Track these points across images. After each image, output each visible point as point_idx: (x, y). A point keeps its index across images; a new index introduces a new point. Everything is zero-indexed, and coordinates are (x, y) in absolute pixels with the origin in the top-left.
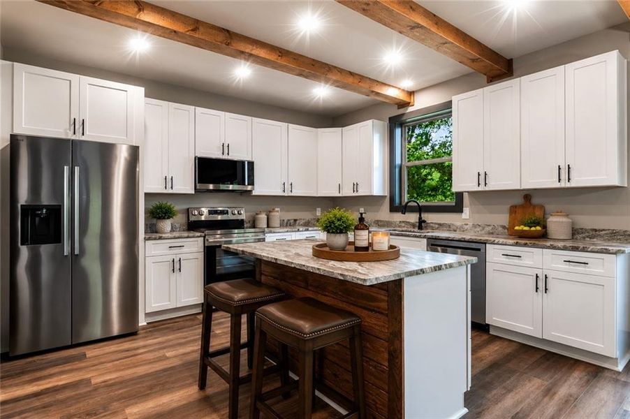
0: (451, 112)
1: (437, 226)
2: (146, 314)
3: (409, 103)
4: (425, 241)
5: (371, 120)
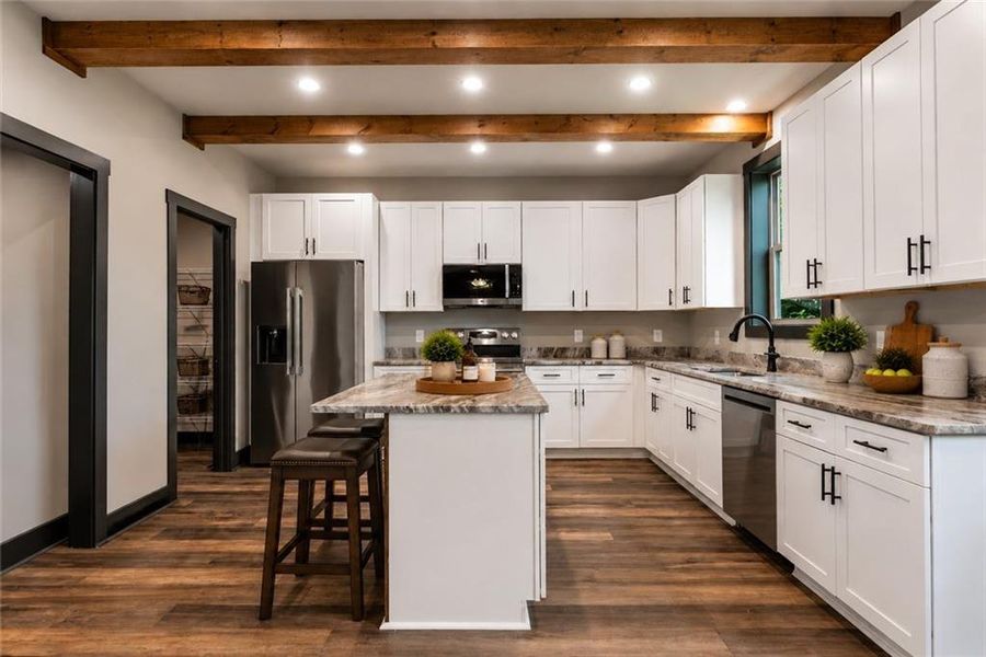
3: (765, 134)
4: (719, 388)
5: (702, 177)
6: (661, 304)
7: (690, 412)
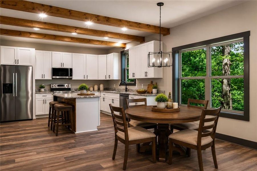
0: (128, 53)
1: (130, 90)
2: (36, 115)
3: (125, 47)
4: (119, 94)
5: (113, 53)
6: (104, 78)
7: (113, 100)
